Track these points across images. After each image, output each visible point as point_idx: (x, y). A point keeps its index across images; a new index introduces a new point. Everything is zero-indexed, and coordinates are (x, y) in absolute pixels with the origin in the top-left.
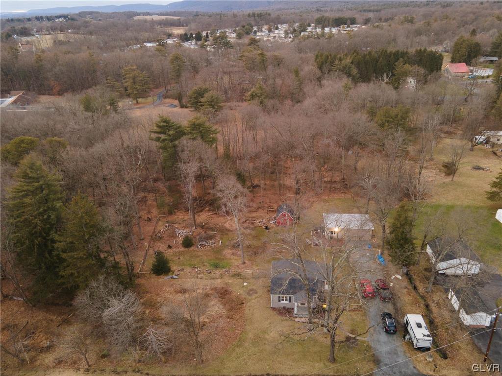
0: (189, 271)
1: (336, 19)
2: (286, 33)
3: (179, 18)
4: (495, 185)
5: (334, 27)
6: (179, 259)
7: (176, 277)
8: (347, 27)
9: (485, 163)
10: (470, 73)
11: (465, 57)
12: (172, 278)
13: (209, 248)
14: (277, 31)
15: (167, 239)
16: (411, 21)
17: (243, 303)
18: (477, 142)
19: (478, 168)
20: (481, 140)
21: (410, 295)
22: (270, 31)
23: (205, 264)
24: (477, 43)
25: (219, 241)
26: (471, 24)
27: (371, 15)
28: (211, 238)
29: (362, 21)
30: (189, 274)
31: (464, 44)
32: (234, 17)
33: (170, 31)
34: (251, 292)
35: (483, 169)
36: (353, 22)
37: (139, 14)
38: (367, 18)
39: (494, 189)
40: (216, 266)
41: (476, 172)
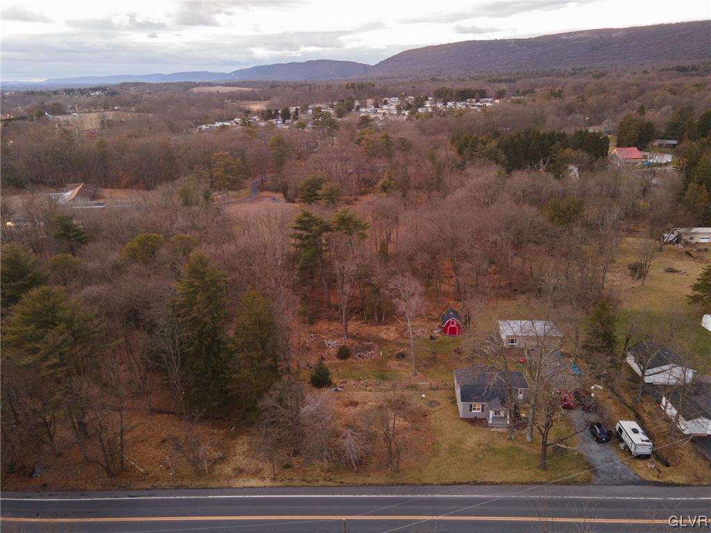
0: (353, 383)
1: (461, 92)
2: (399, 108)
3: (251, 89)
4: (696, 287)
5: (458, 101)
6: (338, 371)
7: (341, 389)
8: (476, 102)
9: (679, 265)
10: (644, 160)
11: (636, 140)
12: (337, 390)
13: (369, 360)
14: (385, 107)
15: (316, 350)
16: (559, 95)
17: (426, 415)
18: (665, 241)
19: (671, 271)
20: (671, 239)
21: (616, 405)
22: (377, 106)
23: (370, 376)
24: (649, 123)
25: (379, 352)
26: (636, 98)
27: (504, 86)
28: (369, 348)
29: (494, 93)
30: (354, 386)
31: (632, 124)
32: (328, 89)
33: (246, 107)
34: (433, 403)
35: (678, 272)
36: (483, 94)
37: (198, 85)
38: (500, 90)
39: (697, 293)
40: (383, 378)
41: (669, 275)
